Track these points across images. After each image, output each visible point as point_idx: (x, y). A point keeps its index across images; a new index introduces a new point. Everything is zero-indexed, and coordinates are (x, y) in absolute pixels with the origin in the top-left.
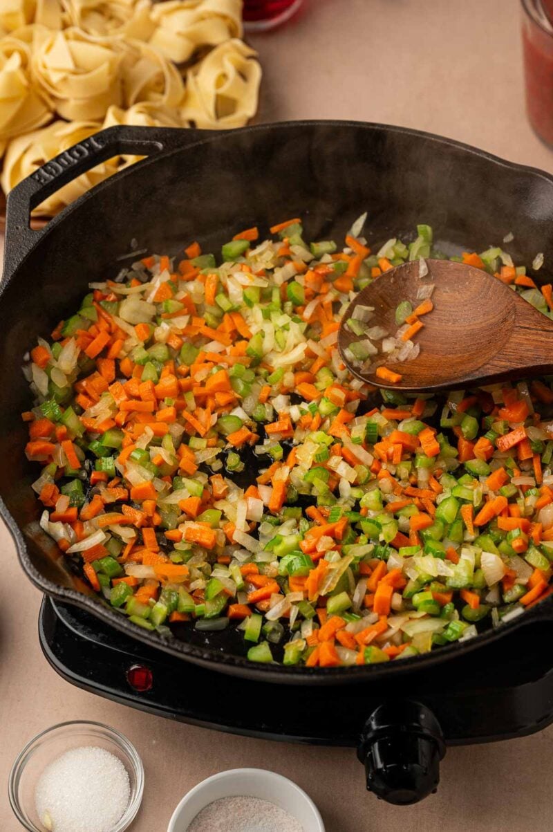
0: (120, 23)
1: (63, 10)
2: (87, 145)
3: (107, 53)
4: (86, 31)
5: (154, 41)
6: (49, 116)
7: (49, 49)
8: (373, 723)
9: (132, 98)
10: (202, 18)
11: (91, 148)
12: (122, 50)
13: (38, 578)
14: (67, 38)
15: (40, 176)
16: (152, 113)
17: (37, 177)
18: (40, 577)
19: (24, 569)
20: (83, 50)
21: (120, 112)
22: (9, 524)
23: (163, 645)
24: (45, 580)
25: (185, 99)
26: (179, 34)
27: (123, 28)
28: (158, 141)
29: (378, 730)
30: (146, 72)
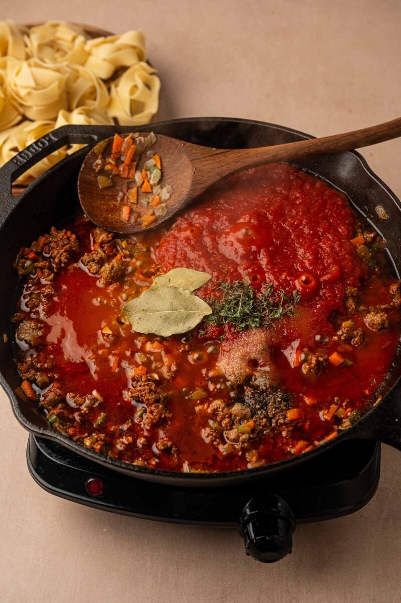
0: (65, 53)
1: (26, 46)
2: (47, 139)
3: (57, 75)
4: (42, 60)
5: (87, 65)
6: (19, 118)
7: (17, 74)
8: (247, 510)
9: (75, 104)
10: (119, 49)
11: (50, 140)
12: (67, 72)
13: (26, 423)
14: (29, 65)
15: (17, 160)
16: (88, 114)
17: (15, 161)
18: (27, 422)
19: (17, 418)
20: (39, 72)
21: (67, 113)
22: (6, 389)
23: (109, 463)
24: (30, 424)
25: (110, 104)
26: (104, 60)
27: (67, 56)
28: (94, 135)
29: (250, 515)
30: (83, 86)
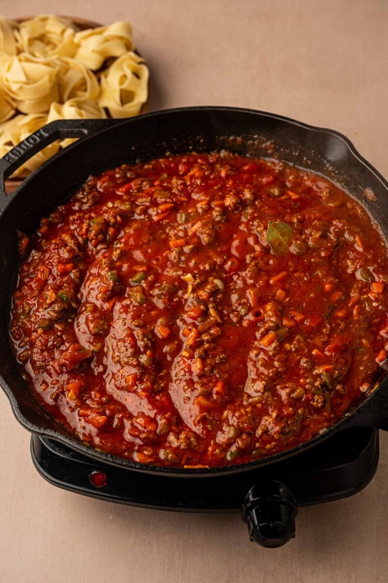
0: (55, 46)
1: (17, 41)
2: (38, 135)
3: (47, 69)
4: (33, 55)
5: (77, 57)
6: (13, 112)
7: (9, 69)
8: (251, 496)
9: (66, 96)
10: (107, 40)
11: (41, 136)
12: (57, 64)
13: (26, 423)
14: (20, 60)
15: (9, 158)
16: (79, 106)
17: (7, 158)
18: (28, 422)
19: (17, 418)
20: (30, 67)
21: (58, 105)
22: (6, 389)
23: (110, 461)
24: (31, 424)
25: (100, 94)
26: (93, 51)
27: (57, 50)
28: (84, 128)
29: (253, 502)
30: (73, 77)
